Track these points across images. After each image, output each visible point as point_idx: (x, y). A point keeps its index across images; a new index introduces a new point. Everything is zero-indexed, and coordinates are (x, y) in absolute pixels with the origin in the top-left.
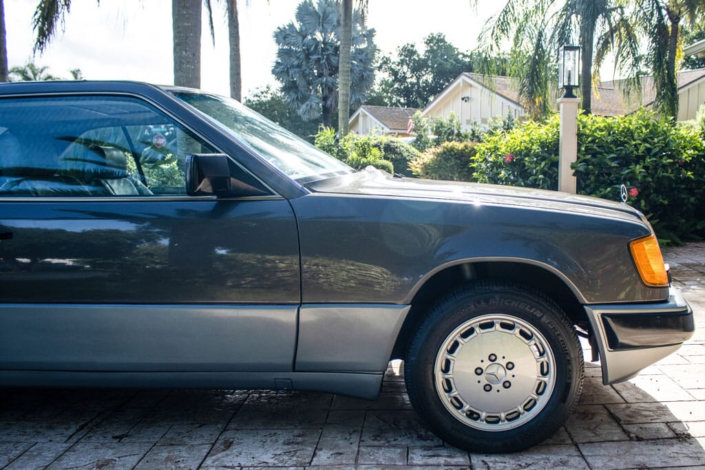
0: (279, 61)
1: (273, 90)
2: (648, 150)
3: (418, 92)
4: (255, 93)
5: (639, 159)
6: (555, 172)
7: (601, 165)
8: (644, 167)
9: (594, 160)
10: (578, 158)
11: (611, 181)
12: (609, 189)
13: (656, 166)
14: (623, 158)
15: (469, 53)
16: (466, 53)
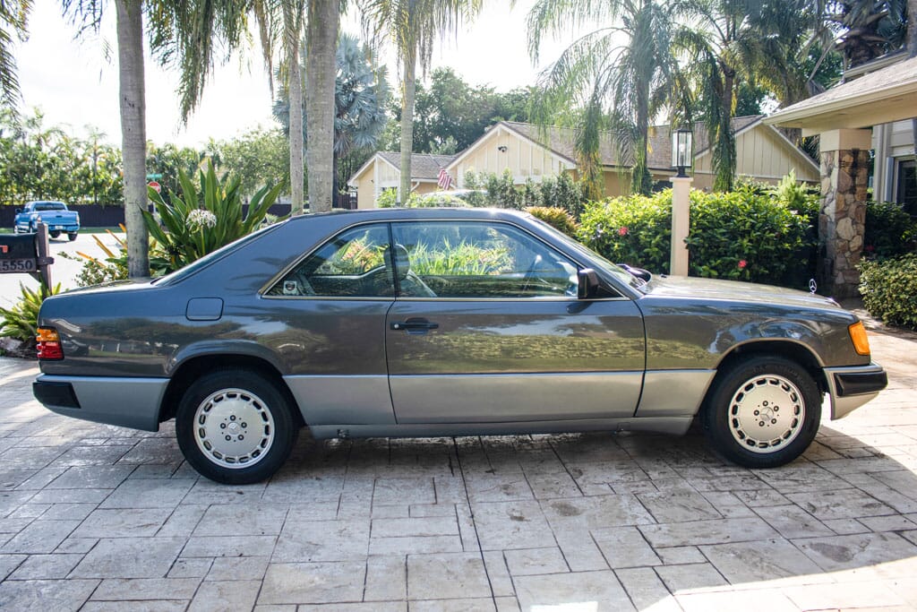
0: (281, 100)
1: (266, 129)
2: (753, 226)
4: (246, 134)
5: (744, 234)
6: (667, 245)
7: (710, 239)
8: (750, 241)
9: (704, 235)
10: (690, 232)
11: (720, 253)
12: (719, 261)
13: (759, 240)
14: (731, 232)
15: (479, 89)
16: (476, 89)
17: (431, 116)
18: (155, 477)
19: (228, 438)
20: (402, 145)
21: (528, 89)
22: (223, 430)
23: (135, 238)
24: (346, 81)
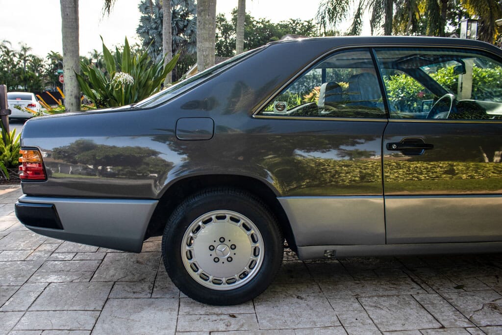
0: (142, 25)
3: (226, 46)
15: (261, 21)
16: (258, 21)
17: (231, 37)
18: (135, 296)
19: (217, 260)
20: (237, 43)
21: (291, 21)
22: (212, 252)
23: (71, 95)
24: (182, 12)
